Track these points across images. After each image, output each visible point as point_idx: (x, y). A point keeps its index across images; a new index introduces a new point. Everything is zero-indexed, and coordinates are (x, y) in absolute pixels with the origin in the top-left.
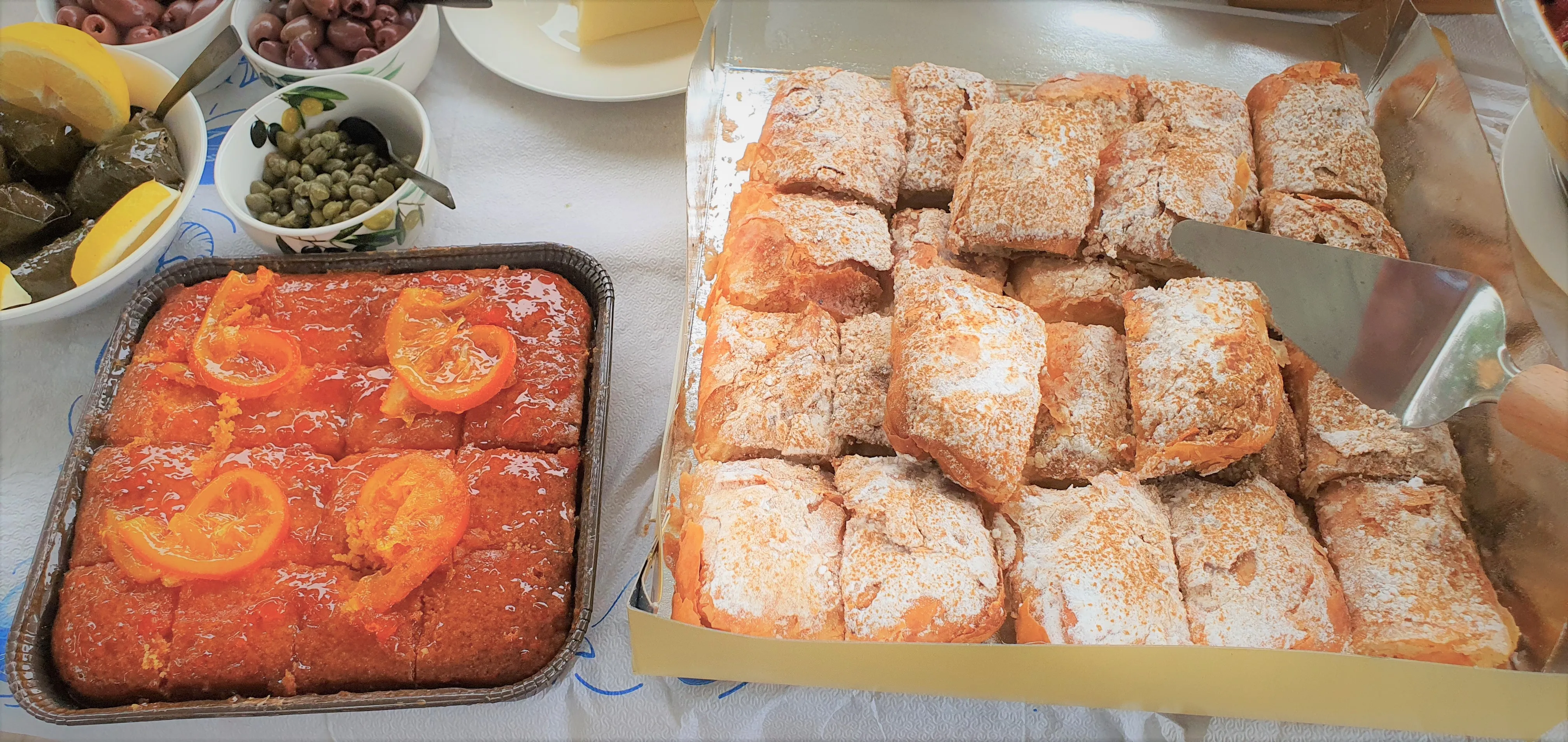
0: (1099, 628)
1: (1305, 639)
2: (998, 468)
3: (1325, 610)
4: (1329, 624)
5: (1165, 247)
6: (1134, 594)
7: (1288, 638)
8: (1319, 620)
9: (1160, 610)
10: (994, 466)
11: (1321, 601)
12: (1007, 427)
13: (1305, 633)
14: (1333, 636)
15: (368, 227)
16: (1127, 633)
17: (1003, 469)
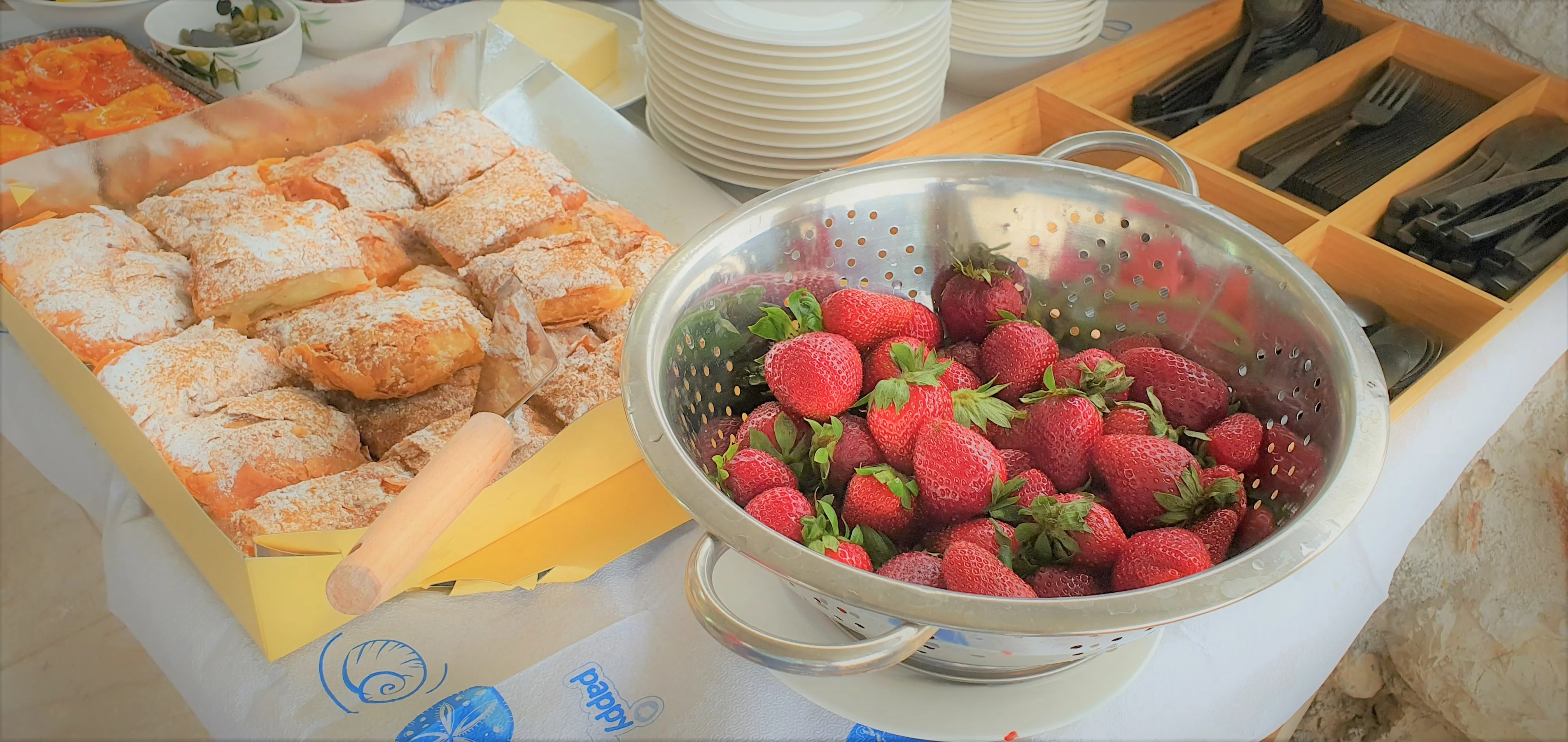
0: (122, 379)
1: (208, 473)
2: (205, 288)
3: (237, 468)
4: (232, 481)
5: (496, 290)
6: (161, 379)
7: (199, 465)
8: (226, 469)
9: (163, 399)
10: (204, 284)
11: (239, 459)
12: (237, 273)
13: (211, 470)
14: (229, 491)
15: (189, 57)
16: (132, 395)
17: (208, 290)
